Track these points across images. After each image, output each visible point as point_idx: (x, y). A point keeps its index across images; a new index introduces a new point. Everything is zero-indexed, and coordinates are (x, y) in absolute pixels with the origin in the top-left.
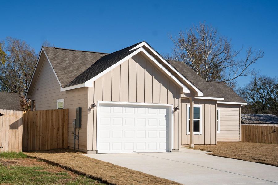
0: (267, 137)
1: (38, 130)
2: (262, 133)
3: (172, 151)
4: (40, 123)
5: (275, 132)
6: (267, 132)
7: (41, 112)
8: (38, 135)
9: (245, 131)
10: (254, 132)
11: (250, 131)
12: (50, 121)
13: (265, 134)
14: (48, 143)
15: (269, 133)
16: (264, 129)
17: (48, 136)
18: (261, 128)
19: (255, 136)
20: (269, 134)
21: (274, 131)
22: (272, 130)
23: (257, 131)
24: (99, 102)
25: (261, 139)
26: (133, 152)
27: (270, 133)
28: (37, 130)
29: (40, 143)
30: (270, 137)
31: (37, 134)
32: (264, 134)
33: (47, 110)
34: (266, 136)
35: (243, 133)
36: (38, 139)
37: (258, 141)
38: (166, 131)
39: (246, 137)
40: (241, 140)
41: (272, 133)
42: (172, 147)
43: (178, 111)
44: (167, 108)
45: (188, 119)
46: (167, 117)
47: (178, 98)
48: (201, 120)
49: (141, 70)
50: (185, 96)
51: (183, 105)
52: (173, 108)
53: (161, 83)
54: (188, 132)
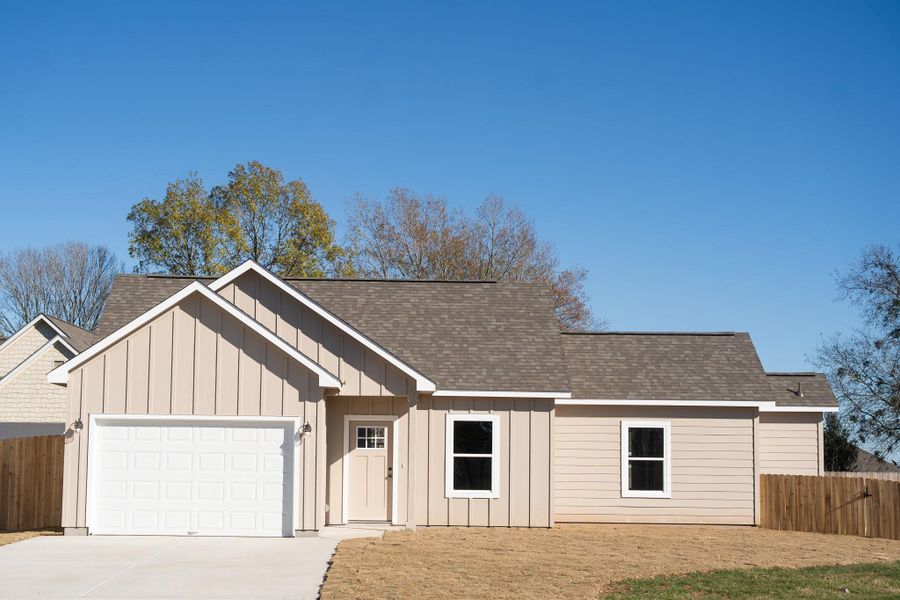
0: (844, 514)
1: (16, 484)
2: (828, 499)
3: (294, 535)
4: (20, 467)
5: (869, 498)
6: (842, 499)
7: (21, 443)
8: (16, 494)
9: (774, 494)
10: (802, 498)
11: (792, 494)
12: (44, 461)
13: (835, 505)
14: (39, 514)
15: (849, 499)
16: (834, 485)
17: (39, 497)
18: (825, 484)
19: (807, 509)
20: (848, 503)
21: (866, 495)
22: (858, 490)
23: (813, 494)
24: (93, 417)
25: (823, 520)
26: (189, 533)
27: (852, 502)
28: (13, 484)
29: (21, 513)
30: (853, 515)
31: (12, 491)
32: (835, 502)
33: (36, 437)
34: (838, 512)
35: (771, 501)
36: (15, 504)
37: (814, 527)
39: (778, 513)
40: (758, 522)
41: (860, 501)
42: (296, 525)
43: (308, 433)
44: (288, 427)
45: (451, 455)
46: (287, 449)
47: (316, 401)
48: (497, 456)
49: (206, 334)
50: (386, 393)
51: (436, 415)
52: (298, 427)
53: (265, 365)
54: (452, 492)
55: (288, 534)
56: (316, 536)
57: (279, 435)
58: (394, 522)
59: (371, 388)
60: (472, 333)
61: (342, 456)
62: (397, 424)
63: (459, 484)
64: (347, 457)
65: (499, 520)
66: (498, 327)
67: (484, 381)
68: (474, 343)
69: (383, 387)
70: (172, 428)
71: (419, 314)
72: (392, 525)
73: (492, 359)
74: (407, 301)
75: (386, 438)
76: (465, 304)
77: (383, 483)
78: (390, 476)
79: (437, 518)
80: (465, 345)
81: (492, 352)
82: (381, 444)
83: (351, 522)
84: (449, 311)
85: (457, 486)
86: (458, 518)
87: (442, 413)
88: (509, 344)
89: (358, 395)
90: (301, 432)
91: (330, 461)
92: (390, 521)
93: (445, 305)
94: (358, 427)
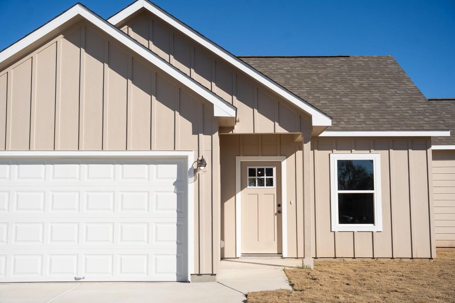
3: (189, 279)
26: (76, 279)
38: (178, 225)
42: (192, 269)
43: (202, 168)
44: (181, 162)
45: (336, 192)
46: (181, 186)
47: (211, 134)
48: (378, 192)
49: (92, 64)
50: (280, 130)
51: (321, 154)
52: (191, 163)
53: (156, 97)
54: (337, 226)
55: (183, 279)
56: (214, 280)
57: (172, 171)
58: (285, 254)
59: (265, 126)
60: (341, 89)
61: (234, 194)
62: (284, 164)
63: (344, 219)
64: (239, 195)
65: (383, 251)
66: (361, 84)
67: (364, 122)
68: (346, 95)
69: (277, 124)
70: (56, 166)
71: (292, 77)
72: (282, 258)
73: (365, 106)
74: (282, 69)
75: (274, 177)
76: (329, 70)
77: (273, 219)
78: (280, 212)
79: (325, 251)
80: (338, 97)
81: (363, 101)
82: (270, 183)
83: (244, 255)
84: (318, 75)
85: (342, 220)
86: (345, 251)
87: (326, 153)
88: (376, 95)
89: (252, 132)
90: (195, 167)
91: (224, 199)
92: (280, 253)
93: (313, 71)
94: (248, 168)
